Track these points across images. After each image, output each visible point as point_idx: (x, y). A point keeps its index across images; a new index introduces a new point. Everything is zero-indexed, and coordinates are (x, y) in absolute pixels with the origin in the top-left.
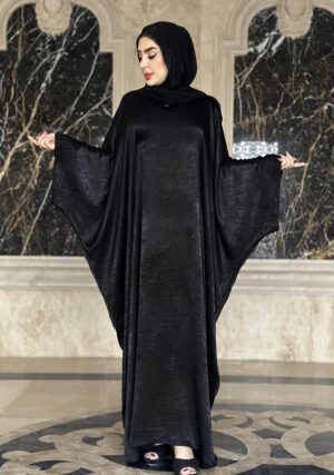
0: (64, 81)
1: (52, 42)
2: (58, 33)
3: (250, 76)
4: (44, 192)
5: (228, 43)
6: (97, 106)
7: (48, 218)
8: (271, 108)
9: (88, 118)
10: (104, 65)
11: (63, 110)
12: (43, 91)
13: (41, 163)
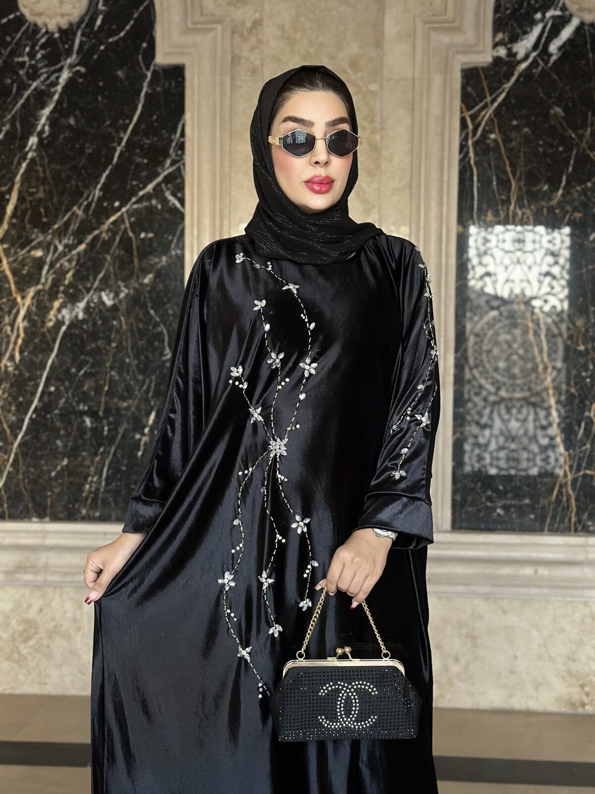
0: (77, 132)
1: (51, 42)
2: (64, 23)
3: (497, 112)
4: (36, 379)
5: (446, 39)
6: (150, 187)
7: (44, 437)
8: (546, 188)
9: (130, 214)
10: (166, 92)
11: (76, 196)
12: (30, 155)
13: (28, 316)
